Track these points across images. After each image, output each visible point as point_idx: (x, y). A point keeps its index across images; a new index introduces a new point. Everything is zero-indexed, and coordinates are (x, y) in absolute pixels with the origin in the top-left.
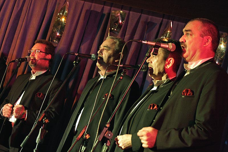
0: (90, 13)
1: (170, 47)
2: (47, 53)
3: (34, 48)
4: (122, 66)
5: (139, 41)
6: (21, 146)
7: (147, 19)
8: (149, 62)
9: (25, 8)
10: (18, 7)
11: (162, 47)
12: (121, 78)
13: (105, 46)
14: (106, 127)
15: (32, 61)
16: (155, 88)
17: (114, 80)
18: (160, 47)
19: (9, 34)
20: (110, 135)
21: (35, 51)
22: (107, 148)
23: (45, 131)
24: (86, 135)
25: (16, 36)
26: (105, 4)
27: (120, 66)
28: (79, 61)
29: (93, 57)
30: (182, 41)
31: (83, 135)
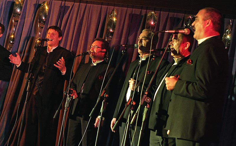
0: (132, 16)
1: (186, 32)
2: (102, 48)
3: (93, 45)
4: (153, 50)
5: (163, 32)
6: (90, 116)
7: (174, 15)
8: (171, 44)
9: (85, 18)
10: (80, 17)
11: (180, 33)
12: (154, 59)
13: (143, 37)
14: (145, 94)
15: (92, 54)
16: (176, 64)
17: (148, 62)
18: (179, 33)
19: (75, 38)
20: (148, 100)
21: (94, 46)
22: (147, 109)
23: (106, 103)
24: (133, 102)
25: (81, 38)
26: (142, 8)
27: (152, 50)
28: (126, 50)
29: (136, 46)
30: (194, 25)
31: (130, 103)
